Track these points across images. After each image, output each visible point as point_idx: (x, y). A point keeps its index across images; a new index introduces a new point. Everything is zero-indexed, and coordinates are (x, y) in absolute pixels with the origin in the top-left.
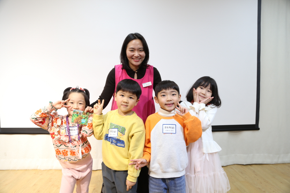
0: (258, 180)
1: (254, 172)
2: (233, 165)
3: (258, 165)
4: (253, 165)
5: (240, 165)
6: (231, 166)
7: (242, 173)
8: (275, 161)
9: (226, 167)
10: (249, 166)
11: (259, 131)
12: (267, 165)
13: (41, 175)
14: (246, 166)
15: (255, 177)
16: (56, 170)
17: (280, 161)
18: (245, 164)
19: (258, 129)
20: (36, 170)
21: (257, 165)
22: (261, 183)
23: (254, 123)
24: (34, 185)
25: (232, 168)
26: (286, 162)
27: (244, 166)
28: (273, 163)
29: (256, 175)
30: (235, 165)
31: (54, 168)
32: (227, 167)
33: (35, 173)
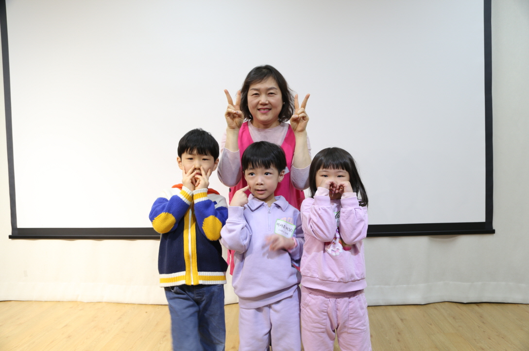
0: (484, 332)
1: (481, 317)
2: (441, 304)
3: (494, 305)
4: (484, 305)
5: (454, 304)
6: (436, 304)
7: (454, 318)
9: (425, 307)
10: (474, 306)
11: (494, 235)
12: (516, 306)
13: (80, 310)
14: (467, 305)
15: (479, 327)
16: (108, 303)
18: (465, 302)
19: (493, 232)
22: (490, 339)
23: (482, 219)
25: (436, 308)
27: (463, 305)
29: (483, 322)
30: (446, 303)
31: (105, 300)
32: (427, 306)
33: (71, 308)
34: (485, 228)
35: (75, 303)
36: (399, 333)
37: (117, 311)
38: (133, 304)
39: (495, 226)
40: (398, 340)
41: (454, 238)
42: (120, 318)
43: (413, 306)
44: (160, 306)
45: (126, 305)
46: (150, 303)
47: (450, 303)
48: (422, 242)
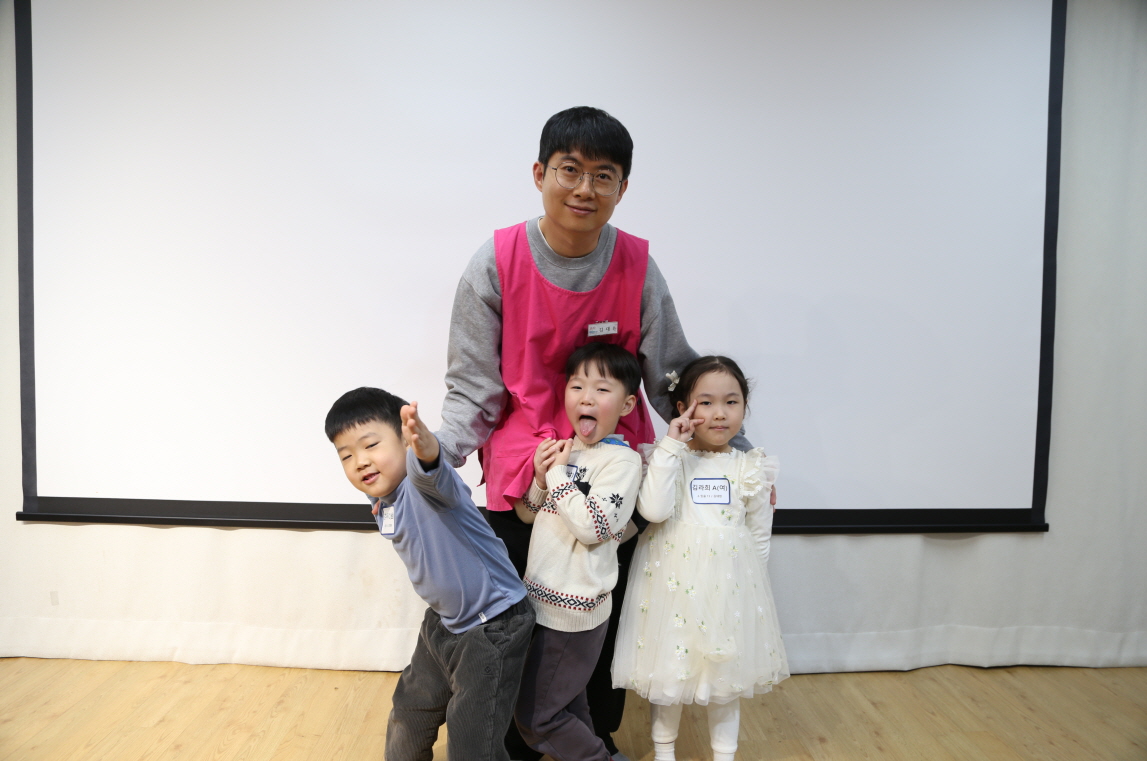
0: (1038, 728)
1: (1023, 697)
2: (940, 668)
3: (1040, 672)
4: (1020, 671)
6: (931, 669)
7: (973, 700)
8: (1106, 656)
9: (910, 675)
10: (1003, 674)
11: (1046, 534)
13: (186, 682)
14: (990, 671)
15: (1025, 718)
16: (244, 665)
17: (1128, 656)
18: (986, 666)
19: (1045, 528)
20: (169, 662)
21: (1036, 669)
22: (1052, 743)
23: (1025, 502)
24: (161, 721)
25: (933, 680)
27: (981, 671)
29: (1030, 709)
30: (949, 667)
31: (236, 658)
32: (915, 673)
33: (163, 677)
34: (1028, 521)
35: (169, 668)
36: (877, 733)
37: (269, 686)
38: (302, 668)
39: (1051, 515)
40: (880, 749)
41: (969, 540)
42: (280, 702)
43: (887, 675)
44: (362, 675)
45: (286, 671)
46: (340, 668)
48: (910, 545)
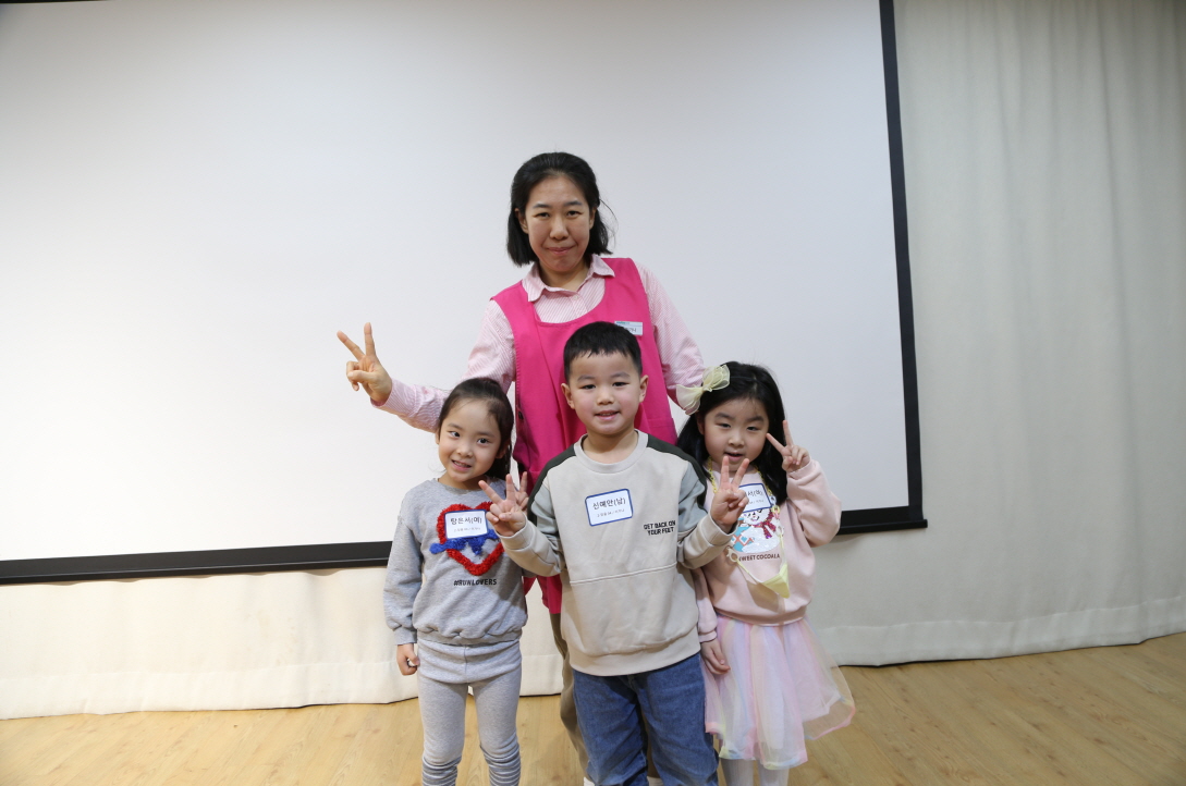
1: (904, 690)
3: (932, 667)
4: (914, 668)
8: (998, 646)
10: (896, 672)
11: (927, 530)
12: (970, 664)
13: (91, 732)
14: (881, 669)
16: (151, 713)
17: (1019, 644)
18: (878, 664)
19: (923, 524)
20: (79, 715)
21: (929, 665)
23: (902, 500)
26: (1043, 648)
28: (993, 655)
31: (144, 706)
33: (71, 728)
34: (908, 518)
35: (77, 719)
37: (171, 728)
38: (207, 711)
39: (928, 511)
41: (846, 543)
42: (177, 743)
44: (265, 712)
45: (192, 715)
46: (243, 708)
47: (850, 669)
